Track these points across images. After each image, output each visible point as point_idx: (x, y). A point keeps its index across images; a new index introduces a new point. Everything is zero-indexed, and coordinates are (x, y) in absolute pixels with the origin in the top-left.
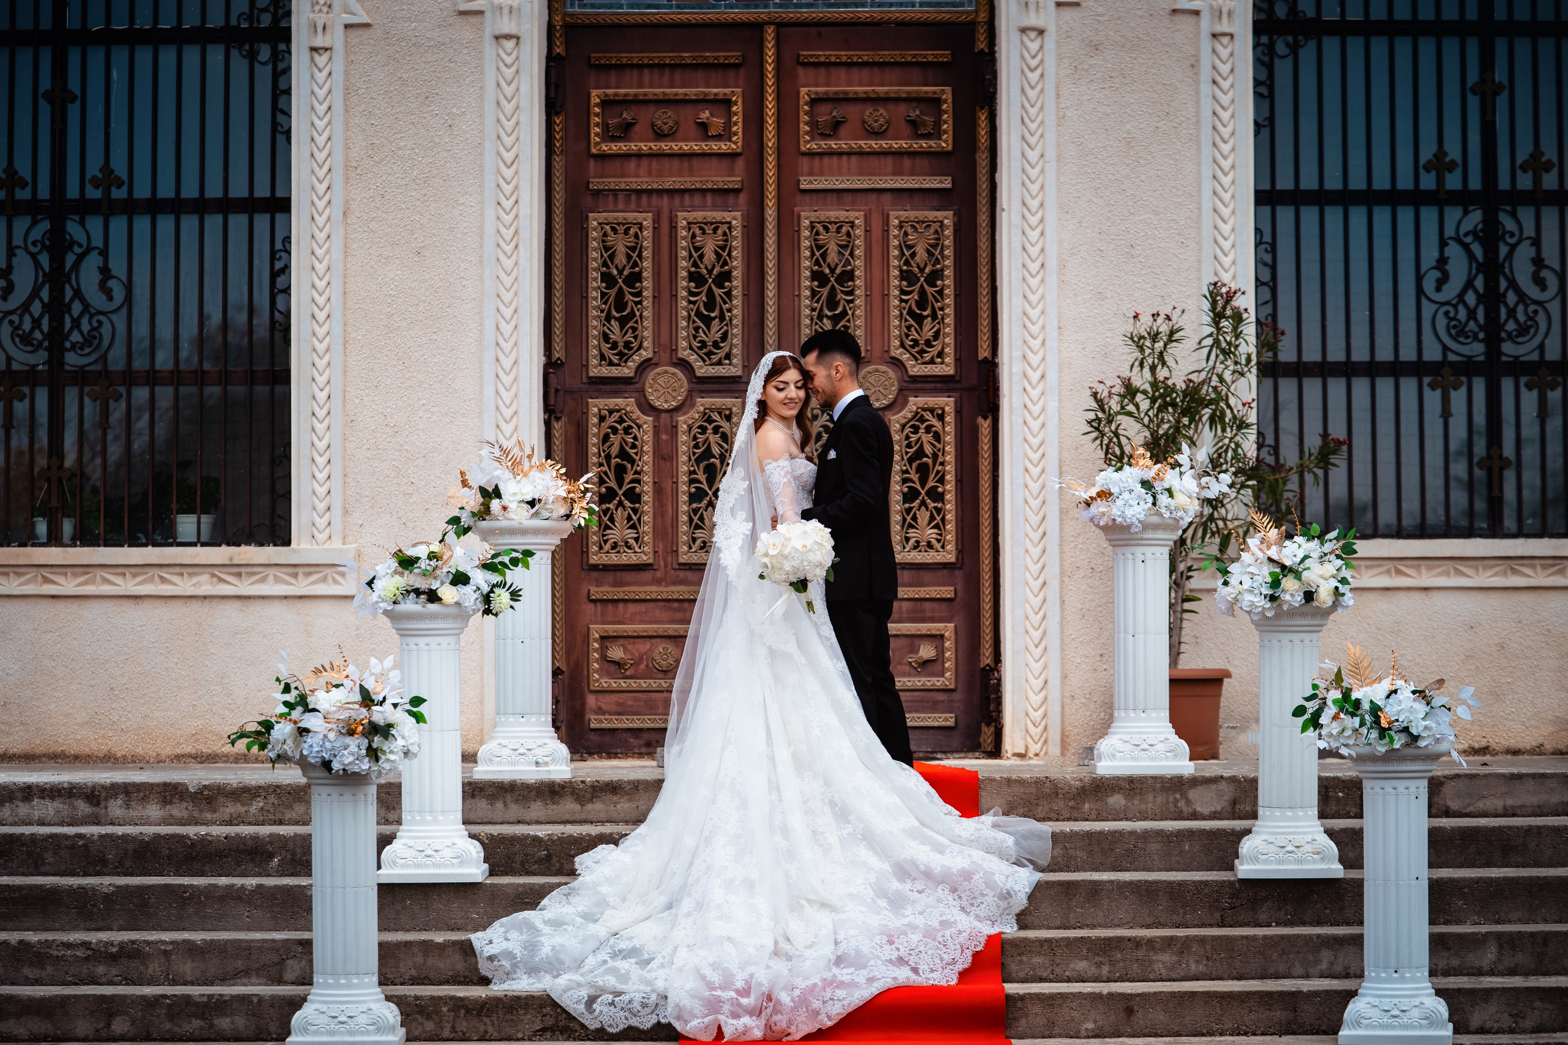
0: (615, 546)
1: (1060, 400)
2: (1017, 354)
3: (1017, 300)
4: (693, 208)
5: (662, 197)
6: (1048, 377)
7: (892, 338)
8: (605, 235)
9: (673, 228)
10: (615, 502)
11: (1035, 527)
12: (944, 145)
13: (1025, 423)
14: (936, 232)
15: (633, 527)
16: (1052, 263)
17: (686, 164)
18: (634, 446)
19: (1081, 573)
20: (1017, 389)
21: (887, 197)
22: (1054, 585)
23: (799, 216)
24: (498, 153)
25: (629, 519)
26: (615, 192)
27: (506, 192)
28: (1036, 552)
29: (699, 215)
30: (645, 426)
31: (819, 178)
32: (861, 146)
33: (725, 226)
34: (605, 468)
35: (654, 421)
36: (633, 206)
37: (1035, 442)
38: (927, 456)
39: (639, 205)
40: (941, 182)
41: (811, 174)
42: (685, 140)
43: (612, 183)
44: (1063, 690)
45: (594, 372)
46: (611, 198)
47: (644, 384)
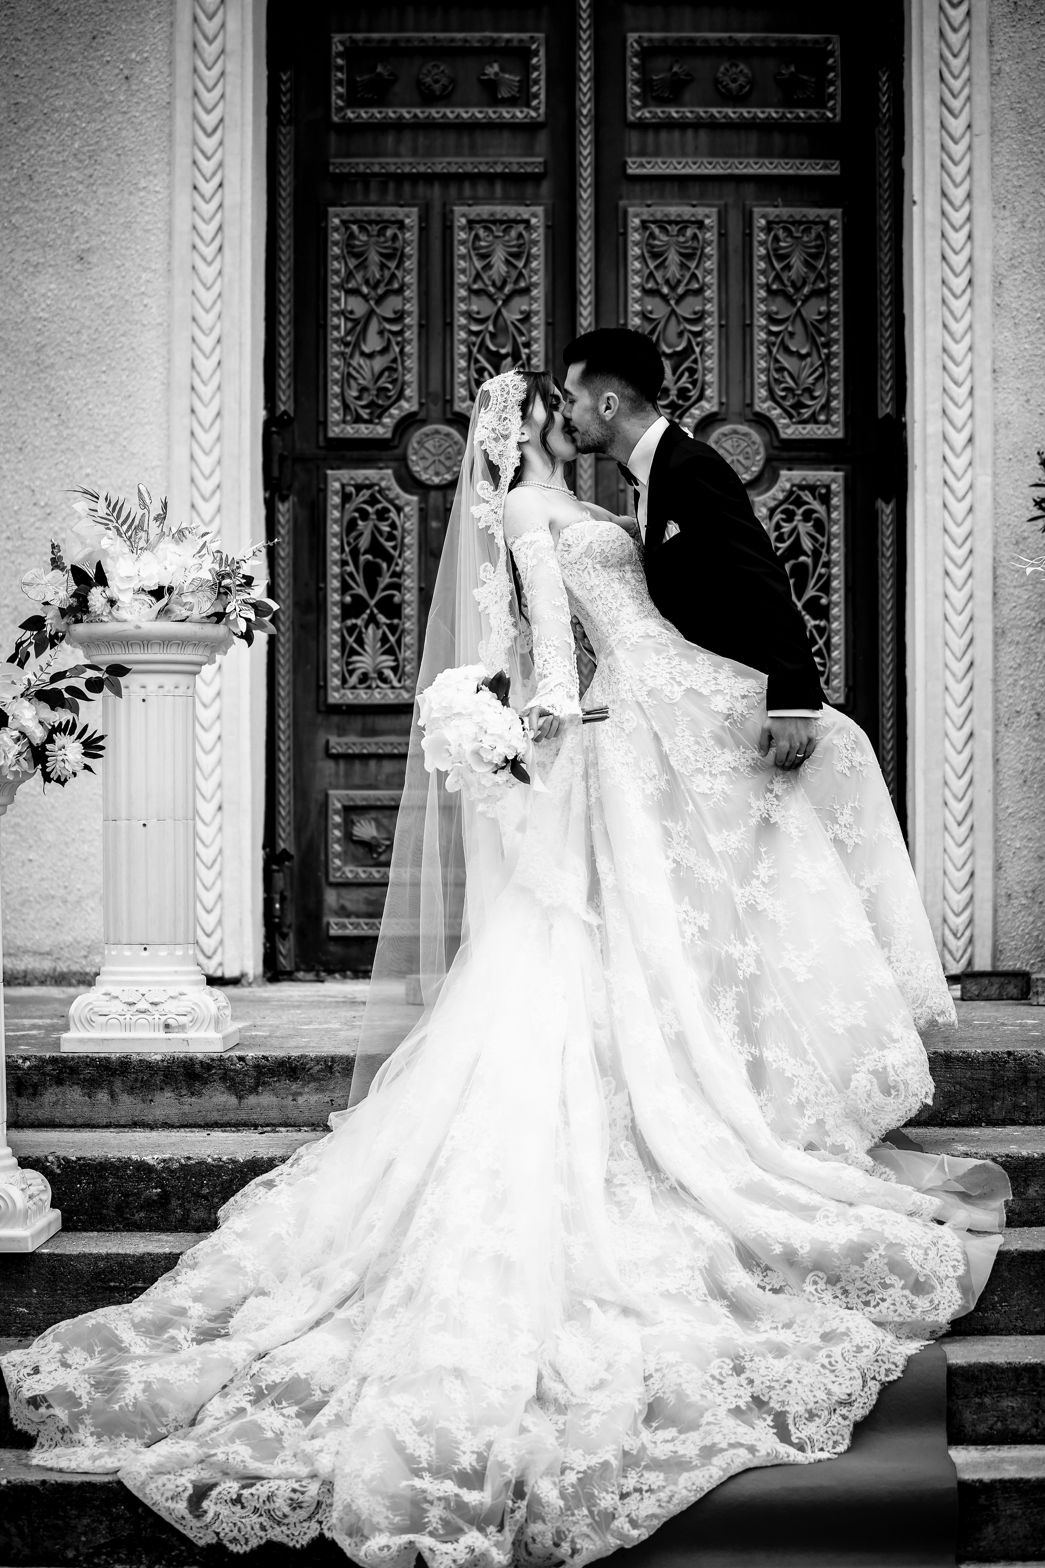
0: (364, 678)
1: (995, 475)
2: (935, 407)
3: (934, 331)
4: (476, 201)
5: (432, 185)
6: (977, 440)
7: (756, 386)
8: (352, 236)
9: (448, 228)
10: (365, 616)
11: (959, 655)
12: (830, 115)
13: (945, 506)
14: (819, 236)
15: (390, 652)
16: (984, 279)
17: (466, 140)
18: (391, 537)
19: (1022, 720)
20: (934, 457)
21: (749, 190)
22: (985, 735)
23: (625, 213)
24: (195, 117)
25: (384, 640)
26: (366, 178)
27: (205, 171)
28: (959, 690)
29: (484, 211)
30: (407, 509)
31: (653, 160)
32: (712, 116)
33: (521, 227)
34: (351, 568)
35: (420, 502)
36: (390, 197)
37: (959, 533)
38: (806, 554)
39: (399, 195)
40: (825, 167)
41: (642, 153)
42: (466, 104)
43: (361, 164)
44: (996, 886)
45: (334, 431)
46: (359, 186)
47: (406, 449)
